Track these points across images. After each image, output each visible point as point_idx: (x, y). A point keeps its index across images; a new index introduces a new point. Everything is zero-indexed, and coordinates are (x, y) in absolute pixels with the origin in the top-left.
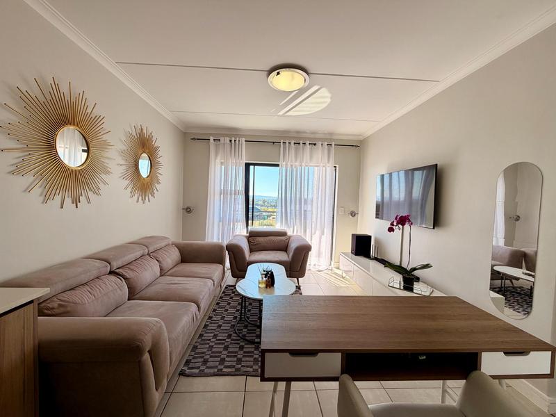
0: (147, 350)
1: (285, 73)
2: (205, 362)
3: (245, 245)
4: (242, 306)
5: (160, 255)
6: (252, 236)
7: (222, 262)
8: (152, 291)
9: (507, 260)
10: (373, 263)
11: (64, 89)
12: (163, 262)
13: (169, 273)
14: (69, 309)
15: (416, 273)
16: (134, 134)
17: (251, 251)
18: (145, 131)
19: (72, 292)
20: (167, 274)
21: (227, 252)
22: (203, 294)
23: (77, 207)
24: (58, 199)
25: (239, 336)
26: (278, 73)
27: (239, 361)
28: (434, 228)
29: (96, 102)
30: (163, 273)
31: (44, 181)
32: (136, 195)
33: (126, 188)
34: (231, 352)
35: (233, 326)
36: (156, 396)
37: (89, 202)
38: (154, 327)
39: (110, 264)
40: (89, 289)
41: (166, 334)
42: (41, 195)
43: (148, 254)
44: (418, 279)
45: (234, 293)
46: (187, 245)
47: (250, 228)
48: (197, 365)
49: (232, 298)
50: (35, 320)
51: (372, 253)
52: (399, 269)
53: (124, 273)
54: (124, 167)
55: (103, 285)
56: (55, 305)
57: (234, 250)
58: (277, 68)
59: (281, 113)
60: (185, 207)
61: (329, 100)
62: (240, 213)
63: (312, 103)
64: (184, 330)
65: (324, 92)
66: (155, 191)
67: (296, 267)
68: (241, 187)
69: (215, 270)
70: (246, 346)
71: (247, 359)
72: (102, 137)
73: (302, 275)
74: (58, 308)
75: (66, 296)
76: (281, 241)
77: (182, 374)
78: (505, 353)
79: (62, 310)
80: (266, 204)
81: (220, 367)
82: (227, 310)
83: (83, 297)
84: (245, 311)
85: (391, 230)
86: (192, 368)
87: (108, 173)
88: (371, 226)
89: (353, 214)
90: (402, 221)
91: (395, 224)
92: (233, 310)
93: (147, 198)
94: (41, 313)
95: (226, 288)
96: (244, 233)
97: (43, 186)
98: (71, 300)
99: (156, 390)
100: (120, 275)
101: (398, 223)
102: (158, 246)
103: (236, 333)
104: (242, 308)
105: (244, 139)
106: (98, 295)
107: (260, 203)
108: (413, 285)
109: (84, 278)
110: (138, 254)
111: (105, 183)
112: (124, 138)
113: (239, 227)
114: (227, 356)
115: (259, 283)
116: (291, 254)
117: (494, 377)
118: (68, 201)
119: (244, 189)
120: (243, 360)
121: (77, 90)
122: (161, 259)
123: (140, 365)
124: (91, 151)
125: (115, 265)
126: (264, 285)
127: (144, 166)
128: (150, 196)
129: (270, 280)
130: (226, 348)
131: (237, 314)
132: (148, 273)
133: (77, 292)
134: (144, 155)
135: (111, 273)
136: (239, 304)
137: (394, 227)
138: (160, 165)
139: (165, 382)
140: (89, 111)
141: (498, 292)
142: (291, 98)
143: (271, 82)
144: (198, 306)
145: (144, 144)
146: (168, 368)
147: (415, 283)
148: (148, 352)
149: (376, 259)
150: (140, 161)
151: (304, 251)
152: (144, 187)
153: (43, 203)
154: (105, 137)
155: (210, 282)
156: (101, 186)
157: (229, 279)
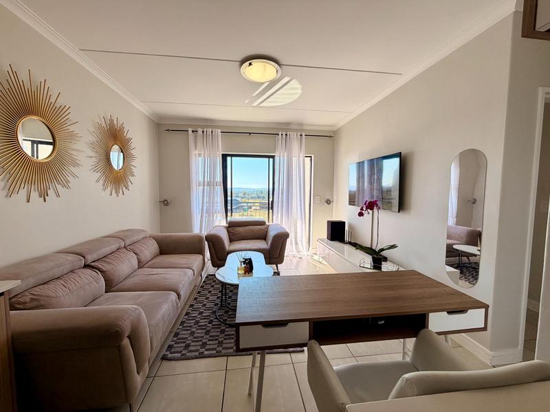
0: (127, 335)
1: (257, 64)
2: (187, 346)
3: (224, 236)
4: (222, 293)
5: (137, 247)
6: (232, 226)
7: (201, 252)
8: (130, 282)
9: (464, 239)
10: (347, 248)
11: (23, 76)
12: (140, 254)
13: (148, 264)
14: (42, 302)
15: (384, 253)
16: (104, 125)
17: (231, 240)
18: (115, 122)
19: (46, 286)
20: (146, 265)
21: (206, 243)
22: (183, 282)
23: (45, 201)
24: (23, 193)
25: (220, 321)
26: (250, 64)
27: (220, 343)
28: (399, 212)
29: (60, 92)
30: (141, 265)
31: (6, 174)
32: (109, 188)
33: (98, 181)
34: (213, 336)
35: (214, 312)
36: (138, 379)
37: (58, 195)
38: (133, 314)
39: (84, 257)
40: (63, 283)
41: (145, 320)
42: (3, 189)
43: (125, 247)
44: (385, 259)
45: (214, 282)
46: (166, 237)
47: (229, 219)
48: (179, 349)
49: (213, 286)
50: (7, 315)
51: (347, 238)
52: (369, 251)
53: (100, 266)
54: (94, 160)
55: (77, 278)
56: (28, 299)
57: (214, 241)
58: (249, 59)
59: (255, 104)
60: (162, 200)
61: (300, 91)
62: (219, 204)
63: (283, 94)
64: (164, 317)
65: (295, 84)
66: (129, 184)
67: (274, 254)
68: (219, 178)
69: (195, 260)
70: (227, 330)
71: (229, 341)
72: (68, 128)
73: (281, 261)
74: (30, 302)
75: (37, 291)
76: (261, 229)
77: (164, 358)
78: (448, 313)
79: (35, 303)
80: (247, 196)
81: (202, 350)
82: (208, 298)
83: (57, 291)
84: (226, 297)
85: (361, 214)
86: (175, 353)
87: (76, 165)
88: (345, 213)
89: (328, 202)
90: (371, 206)
91: (364, 209)
92: (213, 298)
93: (121, 191)
94: (13, 308)
95: (207, 277)
96: (224, 223)
97: (6, 180)
98: (45, 294)
99: (138, 373)
100: (96, 268)
101: (367, 208)
102: (135, 239)
103: (217, 318)
104: (222, 295)
105: (220, 131)
106: (73, 288)
107: (241, 195)
108: (381, 264)
109: (57, 272)
110: (114, 247)
111: (74, 176)
112: (92, 129)
113: (218, 218)
114: (209, 340)
115: (238, 269)
116: (270, 242)
117: (440, 334)
118: (35, 195)
119: (222, 180)
120: (224, 342)
121: (38, 78)
122: (138, 252)
123: (120, 350)
124: (57, 143)
125: (90, 258)
126: (243, 272)
127: (116, 159)
128: (124, 188)
129: (248, 266)
130: (207, 332)
131: (218, 301)
132: (125, 266)
133: (51, 286)
134: (116, 147)
135: (86, 266)
136: (220, 292)
137: (363, 212)
138: (132, 156)
139: (147, 366)
140: (53, 100)
141: (456, 268)
142: (264, 89)
143: (244, 73)
144: (179, 296)
145: (114, 136)
146: (149, 353)
147: (383, 263)
148: (128, 337)
149: (350, 243)
150: (111, 153)
151: (282, 239)
152: (117, 180)
153: (7, 196)
154: (72, 128)
155: (190, 272)
156: (70, 178)
157: (210, 269)
